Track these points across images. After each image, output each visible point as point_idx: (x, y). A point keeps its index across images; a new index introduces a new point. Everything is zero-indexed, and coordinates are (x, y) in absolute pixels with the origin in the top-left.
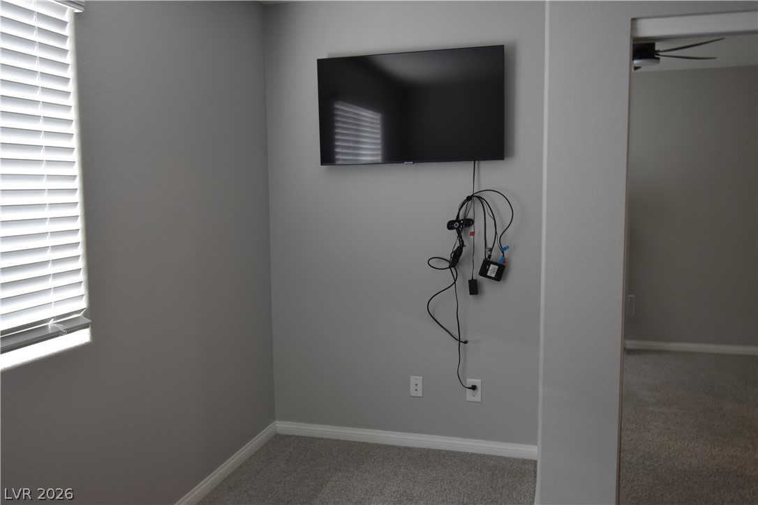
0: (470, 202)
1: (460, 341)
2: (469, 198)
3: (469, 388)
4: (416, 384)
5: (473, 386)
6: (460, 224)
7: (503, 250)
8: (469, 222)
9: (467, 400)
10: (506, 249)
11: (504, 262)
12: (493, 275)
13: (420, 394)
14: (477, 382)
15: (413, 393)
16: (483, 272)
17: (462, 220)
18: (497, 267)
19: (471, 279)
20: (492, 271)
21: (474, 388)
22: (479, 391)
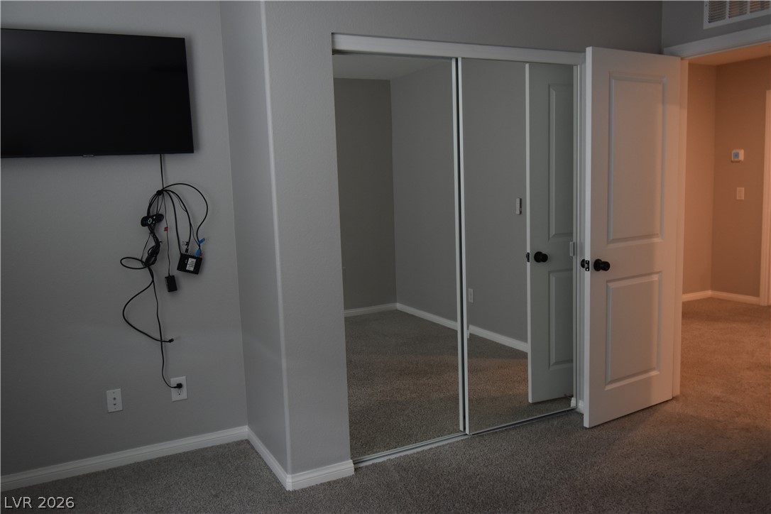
0: (161, 197)
1: (161, 341)
2: (159, 193)
3: (175, 387)
4: (114, 399)
5: (178, 385)
6: (153, 220)
7: (199, 243)
8: (159, 218)
9: (173, 400)
10: (202, 241)
11: (201, 254)
12: (192, 269)
13: (119, 407)
14: (182, 380)
15: (111, 408)
16: (182, 266)
17: (155, 215)
18: (195, 260)
19: (168, 275)
20: (191, 264)
21: (179, 386)
22: (185, 389)
